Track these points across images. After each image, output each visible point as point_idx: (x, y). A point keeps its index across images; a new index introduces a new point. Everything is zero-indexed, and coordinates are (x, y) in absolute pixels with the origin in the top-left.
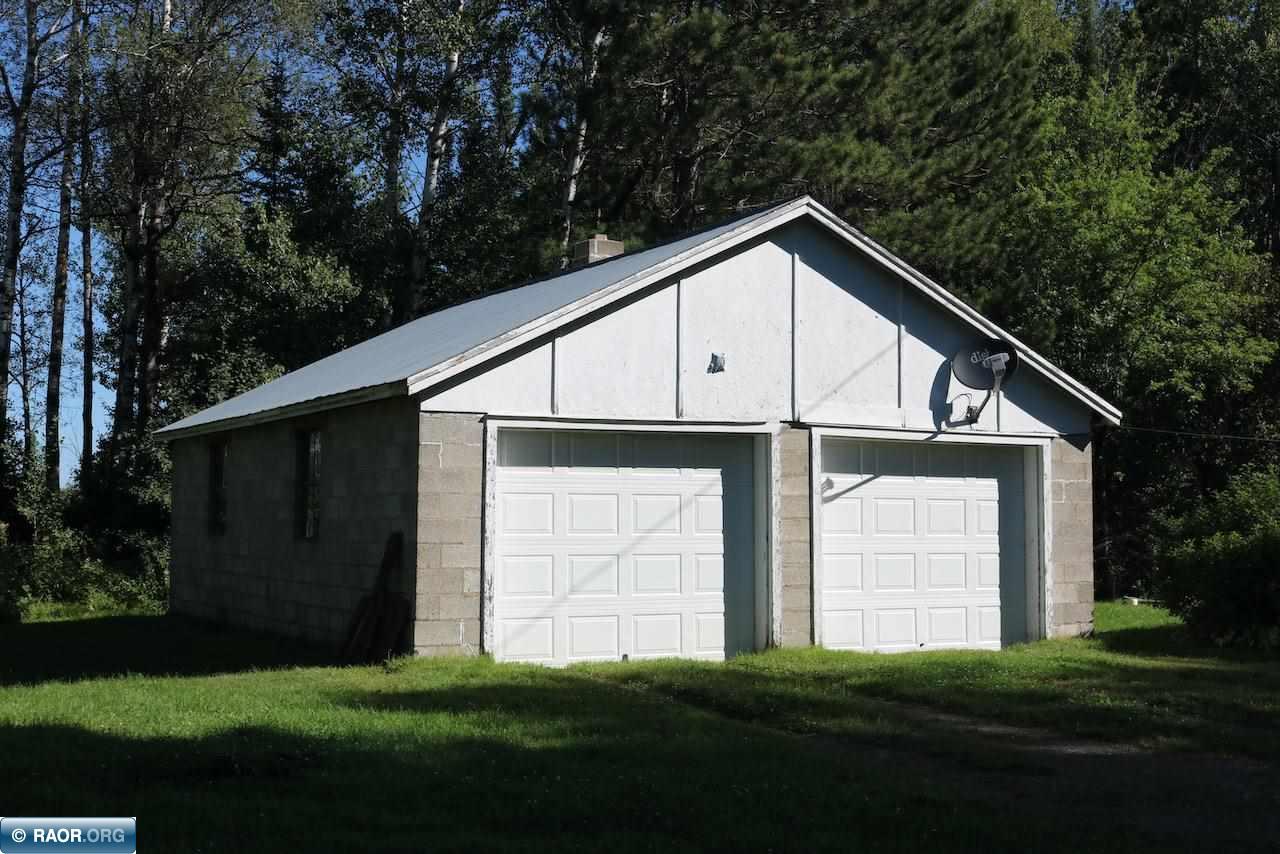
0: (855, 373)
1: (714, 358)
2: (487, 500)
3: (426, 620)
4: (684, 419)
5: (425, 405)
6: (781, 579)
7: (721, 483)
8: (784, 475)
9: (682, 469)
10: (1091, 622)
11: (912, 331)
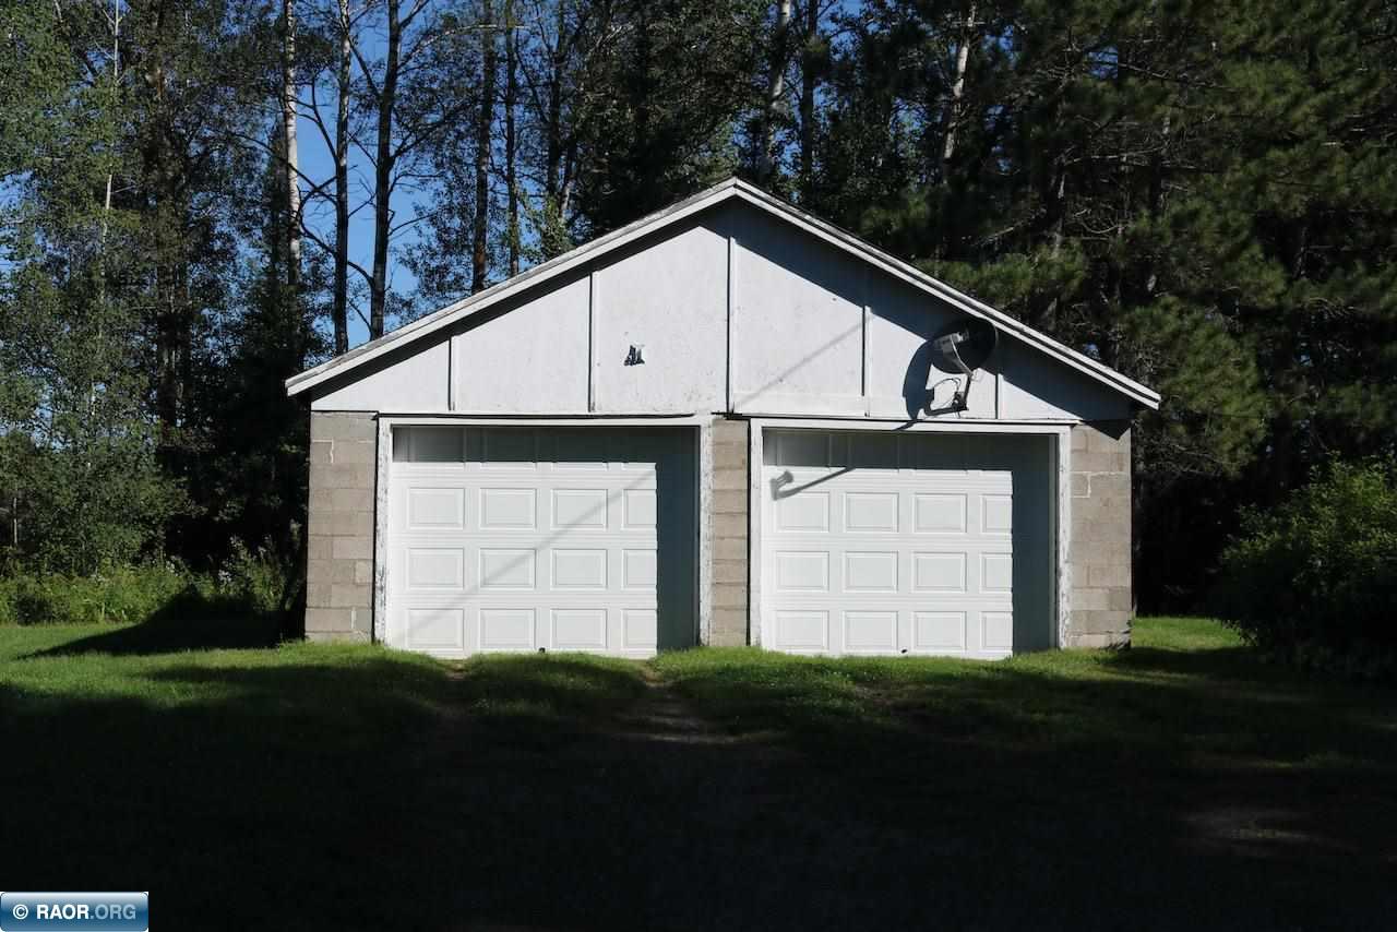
0: (806, 360)
1: (632, 350)
2: (379, 495)
3: (318, 607)
4: (598, 413)
5: (315, 405)
6: (710, 575)
7: (655, 477)
8: (715, 469)
9: (610, 464)
10: (1127, 632)
11: (878, 312)
